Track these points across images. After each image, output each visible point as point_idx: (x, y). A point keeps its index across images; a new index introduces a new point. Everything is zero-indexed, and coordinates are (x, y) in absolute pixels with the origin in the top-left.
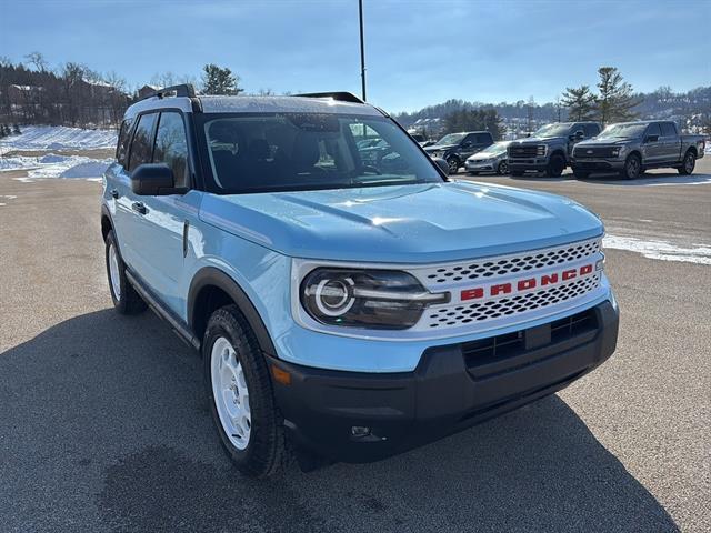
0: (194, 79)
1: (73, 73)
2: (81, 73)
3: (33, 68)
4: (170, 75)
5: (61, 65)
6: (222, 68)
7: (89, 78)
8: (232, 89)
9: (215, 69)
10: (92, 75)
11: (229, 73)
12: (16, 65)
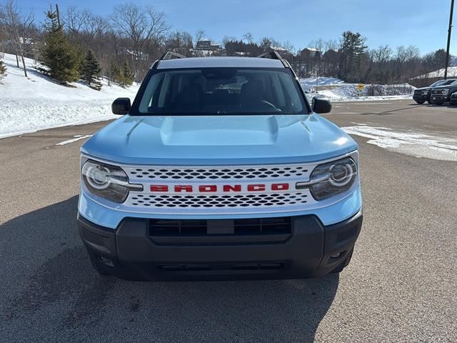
0: (335, 41)
1: (266, 44)
2: (270, 43)
3: (246, 42)
4: (320, 40)
5: (260, 39)
6: (354, 33)
7: (274, 46)
8: (359, 47)
9: (350, 34)
10: (276, 44)
11: (359, 36)
12: (239, 41)
